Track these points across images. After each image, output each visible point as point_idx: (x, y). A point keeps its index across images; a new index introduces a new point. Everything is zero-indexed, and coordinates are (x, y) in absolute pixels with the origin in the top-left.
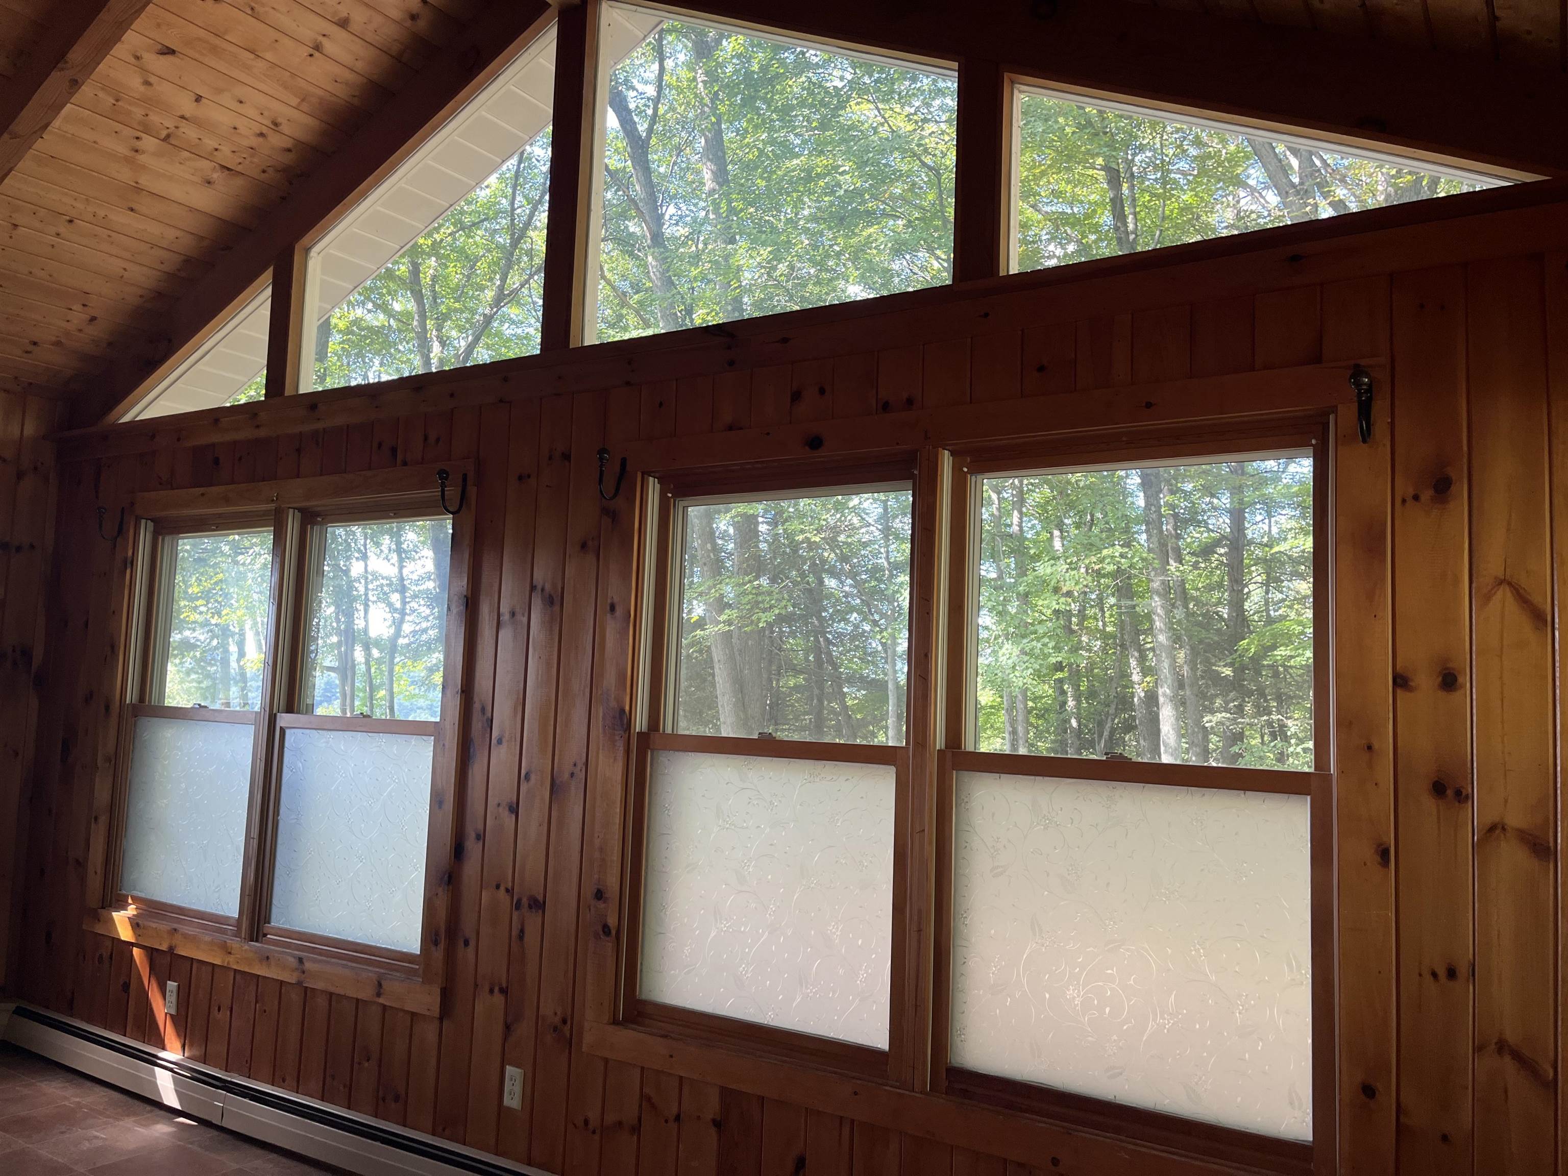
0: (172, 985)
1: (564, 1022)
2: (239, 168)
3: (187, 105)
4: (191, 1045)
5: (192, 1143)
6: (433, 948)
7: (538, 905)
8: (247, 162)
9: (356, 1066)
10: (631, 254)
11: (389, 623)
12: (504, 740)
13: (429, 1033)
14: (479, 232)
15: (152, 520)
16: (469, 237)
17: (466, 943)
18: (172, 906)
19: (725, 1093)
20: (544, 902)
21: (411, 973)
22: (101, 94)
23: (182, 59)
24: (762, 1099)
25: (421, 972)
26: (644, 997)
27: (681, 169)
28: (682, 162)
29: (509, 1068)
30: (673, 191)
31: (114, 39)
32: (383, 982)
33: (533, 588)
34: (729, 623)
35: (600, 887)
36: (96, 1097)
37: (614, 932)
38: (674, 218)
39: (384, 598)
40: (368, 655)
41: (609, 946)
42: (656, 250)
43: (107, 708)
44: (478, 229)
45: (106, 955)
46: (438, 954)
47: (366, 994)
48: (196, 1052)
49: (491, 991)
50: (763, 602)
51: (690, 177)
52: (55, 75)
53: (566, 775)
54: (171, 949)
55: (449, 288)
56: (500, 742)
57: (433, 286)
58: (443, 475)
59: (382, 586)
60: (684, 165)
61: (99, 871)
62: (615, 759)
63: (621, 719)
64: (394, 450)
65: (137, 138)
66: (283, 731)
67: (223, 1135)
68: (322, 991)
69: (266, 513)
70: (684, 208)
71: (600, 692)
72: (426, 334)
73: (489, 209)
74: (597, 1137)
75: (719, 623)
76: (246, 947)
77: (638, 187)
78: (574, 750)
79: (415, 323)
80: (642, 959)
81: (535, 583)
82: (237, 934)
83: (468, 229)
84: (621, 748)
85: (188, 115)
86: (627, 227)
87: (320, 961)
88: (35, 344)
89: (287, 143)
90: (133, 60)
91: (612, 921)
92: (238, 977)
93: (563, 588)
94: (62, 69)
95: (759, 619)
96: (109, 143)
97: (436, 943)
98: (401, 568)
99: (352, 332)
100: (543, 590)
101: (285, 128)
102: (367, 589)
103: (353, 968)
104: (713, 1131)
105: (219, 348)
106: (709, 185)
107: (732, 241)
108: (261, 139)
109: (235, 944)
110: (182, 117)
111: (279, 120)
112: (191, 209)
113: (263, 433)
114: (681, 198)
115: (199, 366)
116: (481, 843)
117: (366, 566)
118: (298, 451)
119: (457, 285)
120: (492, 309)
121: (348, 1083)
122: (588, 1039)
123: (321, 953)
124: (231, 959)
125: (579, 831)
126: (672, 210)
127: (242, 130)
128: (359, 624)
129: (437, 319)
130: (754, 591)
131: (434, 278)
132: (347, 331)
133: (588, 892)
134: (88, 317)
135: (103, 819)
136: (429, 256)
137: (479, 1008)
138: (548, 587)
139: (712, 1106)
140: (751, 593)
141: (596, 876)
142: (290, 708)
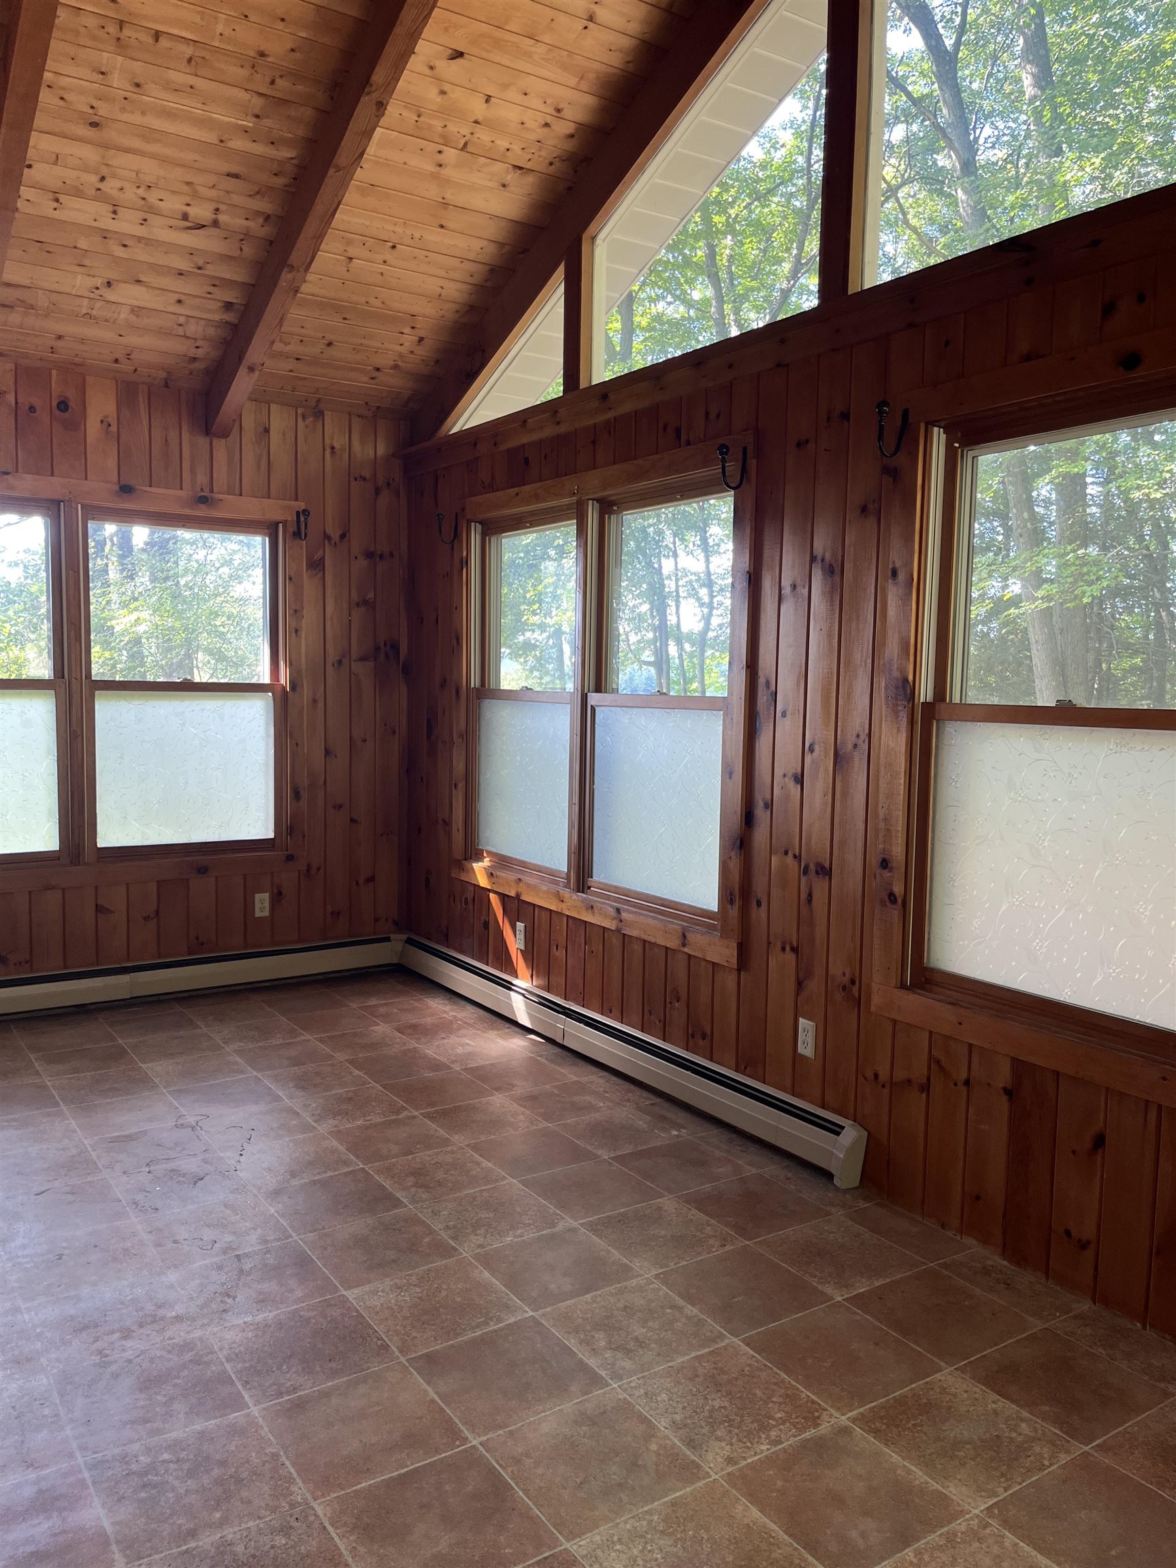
0: (520, 926)
1: (853, 982)
2: (529, 165)
3: (478, 108)
4: (538, 976)
5: (540, 1056)
6: (729, 907)
7: (824, 871)
8: (536, 156)
9: (668, 1005)
10: (941, 193)
11: (699, 617)
12: (788, 713)
13: (730, 981)
14: (776, 199)
15: (480, 523)
16: (763, 207)
17: (759, 904)
18: (516, 859)
19: (1019, 1066)
20: (831, 869)
21: (712, 927)
22: (405, 113)
23: (470, 60)
24: (1057, 1074)
25: (719, 927)
26: (931, 965)
27: (998, 80)
28: (999, 71)
29: (801, 1021)
30: (987, 109)
31: (409, 52)
32: (687, 934)
33: (813, 559)
34: (1048, 598)
35: (886, 856)
36: (469, 1012)
37: (900, 901)
38: (990, 140)
39: (694, 594)
40: (681, 649)
41: (895, 913)
42: (966, 179)
43: (457, 691)
44: (774, 195)
45: (470, 897)
46: (734, 912)
47: (673, 943)
48: (541, 982)
49: (783, 949)
50: (1088, 573)
51: (1008, 88)
52: (364, 99)
53: (850, 747)
54: (518, 895)
55: (746, 267)
56: (784, 714)
57: (729, 267)
58: (724, 450)
59: (690, 582)
60: (1001, 75)
61: (460, 828)
62: (898, 731)
63: (904, 689)
64: (678, 431)
65: (440, 152)
66: (593, 708)
67: (565, 1053)
68: (638, 939)
69: (569, 507)
70: (1002, 127)
71: (882, 662)
72: (724, 318)
73: (785, 170)
74: (886, 1091)
75: (1037, 599)
76: (575, 897)
77: (945, 111)
78: (856, 721)
79: (713, 310)
80: (930, 929)
81: (815, 554)
82: (567, 886)
83: (762, 198)
84: (905, 719)
85: (480, 119)
86: (935, 163)
87: (635, 913)
88: (378, 369)
89: (569, 128)
90: (428, 72)
91: (898, 889)
92: (570, 921)
93: (843, 556)
94: (369, 93)
95: (1084, 593)
96: (416, 162)
97: (732, 902)
98: (707, 561)
99: (654, 329)
100: (823, 560)
101: (567, 113)
102: (677, 586)
103: (661, 920)
104: (1005, 1098)
105: (523, 353)
106: (1030, 91)
107: (1059, 152)
108: (546, 130)
109: (566, 893)
110: (476, 122)
111: (560, 107)
112: (492, 217)
113: (563, 429)
114: (998, 115)
115: (508, 373)
116: (769, 812)
117: (676, 563)
118: (594, 442)
119: (754, 262)
120: (789, 282)
121: (662, 1019)
122: (876, 1000)
123: (635, 905)
124: (564, 906)
125: (864, 800)
126: (988, 131)
127: (530, 124)
128: (672, 619)
129: (734, 301)
130: (1077, 563)
131: (731, 259)
132: (650, 328)
133: (874, 861)
134: (417, 339)
135: (461, 785)
136: (725, 234)
137: (772, 963)
138: (828, 556)
139: (1003, 1075)
140: (1074, 564)
141: (881, 846)
142: (598, 689)
